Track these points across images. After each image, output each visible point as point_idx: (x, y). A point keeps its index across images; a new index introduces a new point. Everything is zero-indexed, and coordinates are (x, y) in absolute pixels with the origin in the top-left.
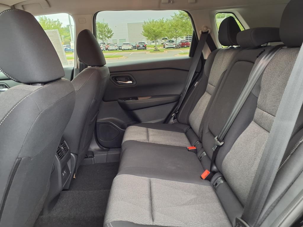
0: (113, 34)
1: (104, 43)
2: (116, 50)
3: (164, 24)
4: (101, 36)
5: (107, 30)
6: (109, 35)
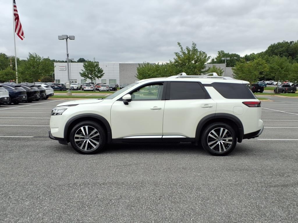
0: (103, 74)
1: (93, 83)
2: (108, 91)
3: (160, 69)
4: (90, 76)
5: (97, 70)
6: (99, 75)
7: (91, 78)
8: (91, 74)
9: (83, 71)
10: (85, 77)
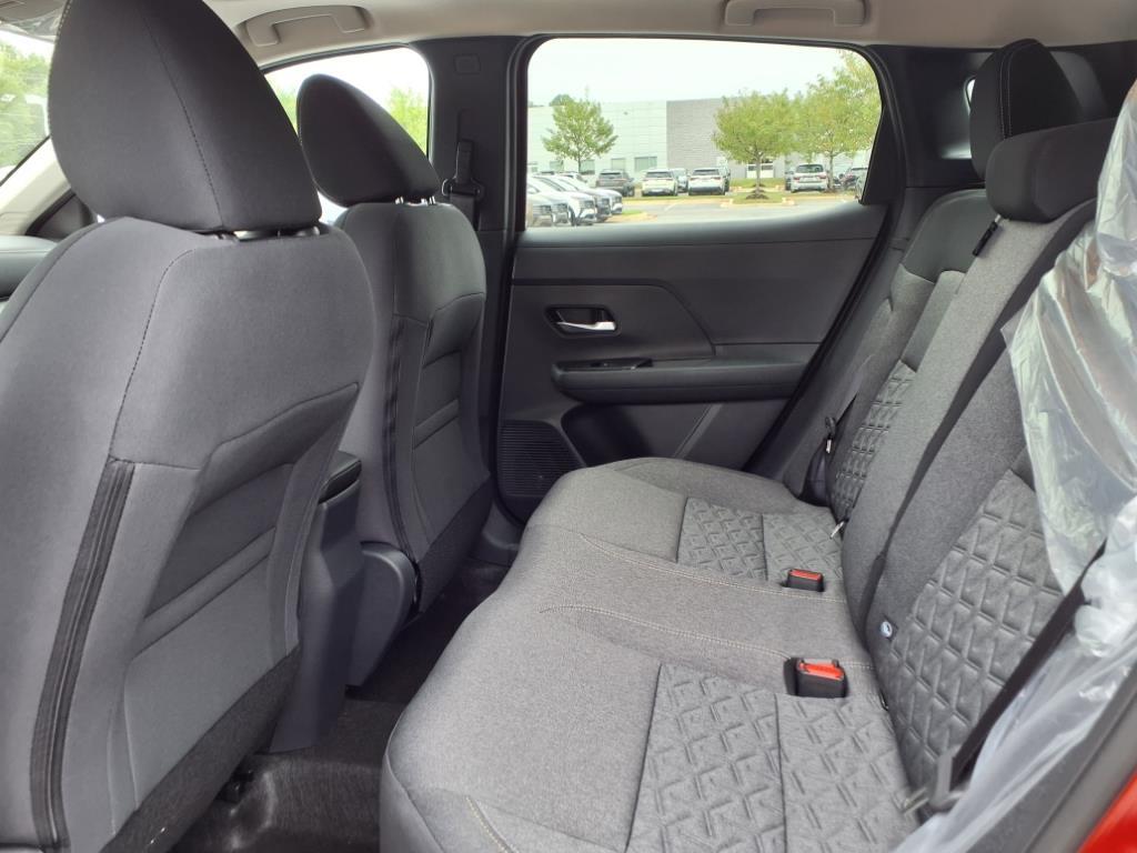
0: (613, 139)
4: (573, 147)
5: (595, 126)
6: (601, 144)
7: (576, 155)
8: (577, 143)
9: (551, 131)
10: (557, 153)
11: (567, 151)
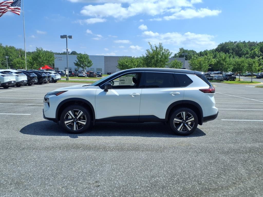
0: (92, 64)
5: (87, 61)
6: (89, 65)
10: (78, 66)
11: (80, 66)
